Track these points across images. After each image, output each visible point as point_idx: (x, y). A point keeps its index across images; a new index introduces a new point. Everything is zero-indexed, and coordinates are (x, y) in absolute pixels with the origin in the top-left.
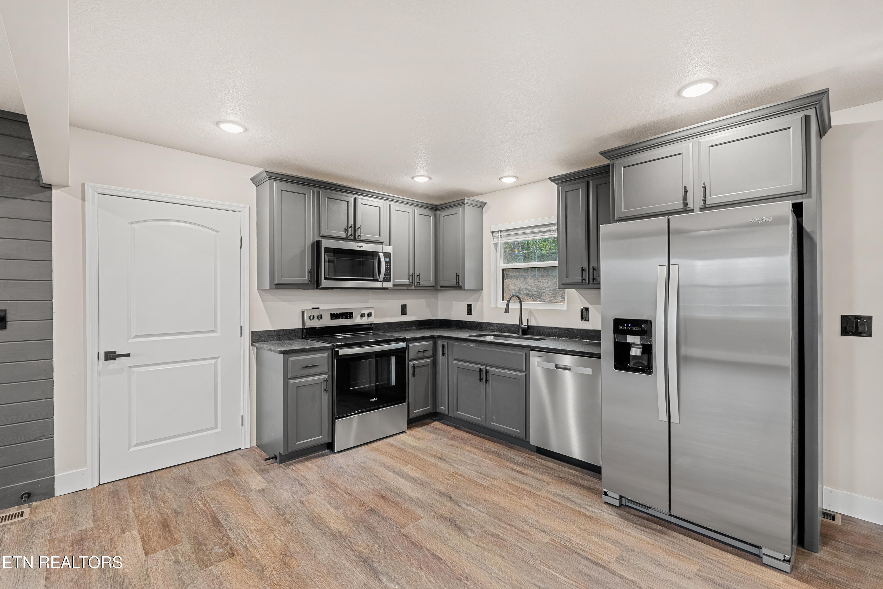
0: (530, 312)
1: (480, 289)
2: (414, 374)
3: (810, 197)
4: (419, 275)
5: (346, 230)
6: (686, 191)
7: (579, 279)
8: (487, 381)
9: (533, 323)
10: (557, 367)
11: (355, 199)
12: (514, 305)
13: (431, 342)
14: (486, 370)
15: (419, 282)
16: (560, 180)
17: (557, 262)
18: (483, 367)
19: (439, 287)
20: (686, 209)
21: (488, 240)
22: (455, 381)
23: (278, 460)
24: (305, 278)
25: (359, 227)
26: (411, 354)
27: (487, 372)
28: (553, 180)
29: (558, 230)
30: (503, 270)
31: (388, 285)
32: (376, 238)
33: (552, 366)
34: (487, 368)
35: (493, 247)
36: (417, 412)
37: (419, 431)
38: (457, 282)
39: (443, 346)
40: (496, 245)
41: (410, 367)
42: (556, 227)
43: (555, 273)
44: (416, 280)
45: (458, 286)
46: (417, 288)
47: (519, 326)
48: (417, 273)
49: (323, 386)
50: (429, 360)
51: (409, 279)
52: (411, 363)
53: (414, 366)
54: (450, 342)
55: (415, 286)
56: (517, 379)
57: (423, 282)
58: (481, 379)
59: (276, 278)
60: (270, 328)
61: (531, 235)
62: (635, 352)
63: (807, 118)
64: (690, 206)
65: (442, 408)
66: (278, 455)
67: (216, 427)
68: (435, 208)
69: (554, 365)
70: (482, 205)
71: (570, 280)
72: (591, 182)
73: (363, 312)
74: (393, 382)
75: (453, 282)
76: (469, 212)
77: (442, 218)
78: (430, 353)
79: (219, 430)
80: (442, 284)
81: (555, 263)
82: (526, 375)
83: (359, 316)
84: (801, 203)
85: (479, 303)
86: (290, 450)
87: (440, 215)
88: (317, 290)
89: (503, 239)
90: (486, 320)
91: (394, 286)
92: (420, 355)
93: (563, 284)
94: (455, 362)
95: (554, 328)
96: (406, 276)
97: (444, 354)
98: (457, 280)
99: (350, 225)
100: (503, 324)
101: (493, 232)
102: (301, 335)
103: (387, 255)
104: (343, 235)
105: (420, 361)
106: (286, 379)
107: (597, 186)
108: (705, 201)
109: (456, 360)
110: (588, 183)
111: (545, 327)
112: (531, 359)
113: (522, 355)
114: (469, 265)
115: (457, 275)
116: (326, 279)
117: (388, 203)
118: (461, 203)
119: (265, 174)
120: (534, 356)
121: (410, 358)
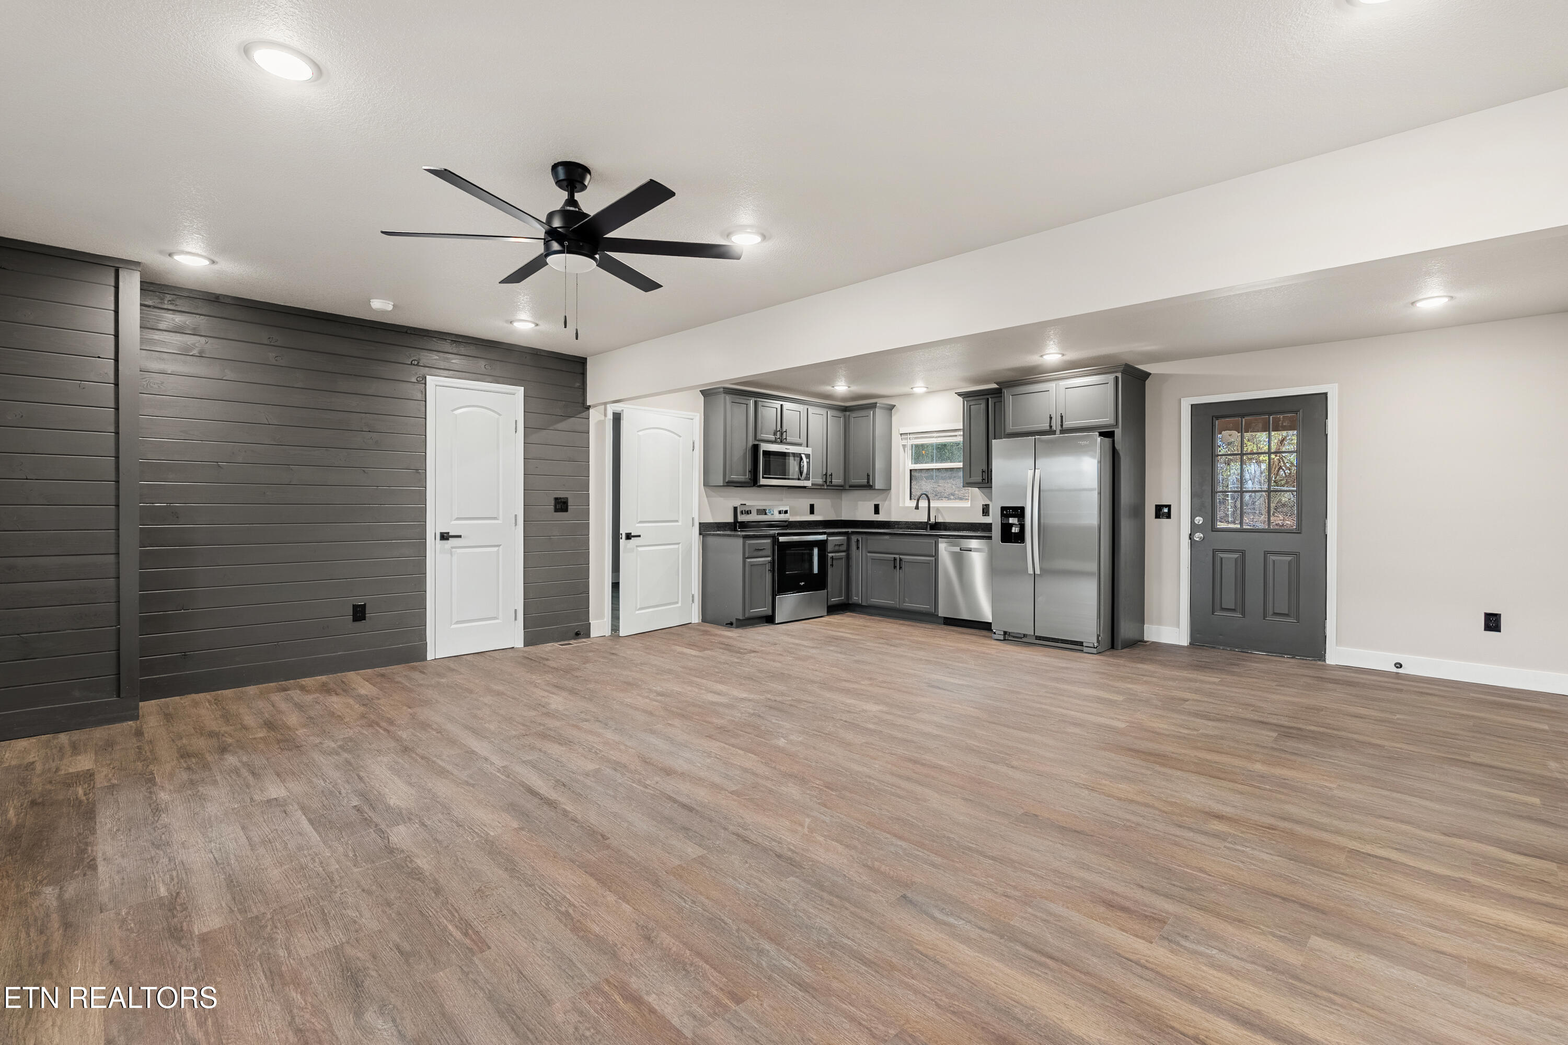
0: (938, 509)
1: (888, 489)
2: (832, 565)
3: (1118, 428)
4: (831, 475)
5: (775, 434)
6: (1051, 418)
7: (979, 479)
8: (900, 568)
9: (940, 520)
10: (961, 550)
11: (782, 405)
12: (923, 504)
13: (845, 538)
14: (900, 558)
15: (831, 482)
16: (965, 396)
17: (962, 464)
18: (897, 556)
19: (847, 487)
20: (1051, 432)
21: (897, 442)
22: (870, 572)
23: (734, 625)
24: (747, 477)
25: (785, 430)
26: (830, 547)
27: (900, 560)
28: (959, 394)
29: (963, 435)
30: (911, 470)
31: (808, 484)
32: (797, 440)
33: (957, 549)
34: (901, 557)
35: (901, 448)
36: (834, 600)
37: (836, 619)
38: (868, 482)
39: (858, 541)
40: (904, 446)
41: (829, 559)
42: (962, 433)
43: (961, 474)
44: (829, 480)
45: (869, 486)
46: (828, 488)
47: (927, 523)
48: (829, 473)
49: (768, 567)
50: (844, 554)
51: (822, 479)
52: (830, 555)
53: (832, 558)
54: (864, 536)
55: (827, 486)
56: (928, 563)
57: (835, 481)
58: (895, 567)
59: (727, 476)
60: (712, 521)
61: (939, 439)
62: (1015, 530)
63: (1117, 378)
64: (1054, 428)
65: (855, 599)
66: (734, 621)
67: (677, 603)
68: (845, 409)
69: (959, 548)
70: (891, 408)
71: (973, 479)
72: (990, 399)
73: (781, 509)
74: (816, 570)
75: (864, 481)
76: (879, 414)
77: (852, 420)
78: (844, 548)
79: (679, 604)
80: (850, 483)
81: (960, 465)
82: (935, 559)
83: (778, 513)
84: (1114, 431)
85: (887, 502)
86: (747, 616)
87: (849, 415)
88: (754, 488)
89: (912, 441)
90: (893, 519)
91: (812, 484)
92: (837, 548)
93: (967, 483)
94: (869, 554)
95: (959, 523)
96: (820, 476)
97: (858, 548)
98: (868, 479)
99: (778, 430)
100: (911, 522)
101: (901, 434)
102: (733, 528)
103: (808, 456)
104: (772, 437)
105: (837, 554)
106: (745, 558)
107: (995, 403)
108: (1062, 426)
109: (869, 552)
110: (988, 400)
111: (951, 523)
112: (940, 545)
113: (932, 543)
114: (879, 465)
115: (868, 475)
116: (763, 478)
117: (806, 407)
118: (873, 406)
119: (722, 389)
120: (942, 543)
121: (828, 551)
